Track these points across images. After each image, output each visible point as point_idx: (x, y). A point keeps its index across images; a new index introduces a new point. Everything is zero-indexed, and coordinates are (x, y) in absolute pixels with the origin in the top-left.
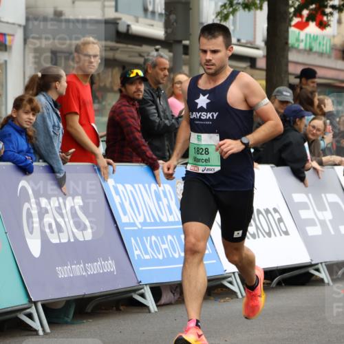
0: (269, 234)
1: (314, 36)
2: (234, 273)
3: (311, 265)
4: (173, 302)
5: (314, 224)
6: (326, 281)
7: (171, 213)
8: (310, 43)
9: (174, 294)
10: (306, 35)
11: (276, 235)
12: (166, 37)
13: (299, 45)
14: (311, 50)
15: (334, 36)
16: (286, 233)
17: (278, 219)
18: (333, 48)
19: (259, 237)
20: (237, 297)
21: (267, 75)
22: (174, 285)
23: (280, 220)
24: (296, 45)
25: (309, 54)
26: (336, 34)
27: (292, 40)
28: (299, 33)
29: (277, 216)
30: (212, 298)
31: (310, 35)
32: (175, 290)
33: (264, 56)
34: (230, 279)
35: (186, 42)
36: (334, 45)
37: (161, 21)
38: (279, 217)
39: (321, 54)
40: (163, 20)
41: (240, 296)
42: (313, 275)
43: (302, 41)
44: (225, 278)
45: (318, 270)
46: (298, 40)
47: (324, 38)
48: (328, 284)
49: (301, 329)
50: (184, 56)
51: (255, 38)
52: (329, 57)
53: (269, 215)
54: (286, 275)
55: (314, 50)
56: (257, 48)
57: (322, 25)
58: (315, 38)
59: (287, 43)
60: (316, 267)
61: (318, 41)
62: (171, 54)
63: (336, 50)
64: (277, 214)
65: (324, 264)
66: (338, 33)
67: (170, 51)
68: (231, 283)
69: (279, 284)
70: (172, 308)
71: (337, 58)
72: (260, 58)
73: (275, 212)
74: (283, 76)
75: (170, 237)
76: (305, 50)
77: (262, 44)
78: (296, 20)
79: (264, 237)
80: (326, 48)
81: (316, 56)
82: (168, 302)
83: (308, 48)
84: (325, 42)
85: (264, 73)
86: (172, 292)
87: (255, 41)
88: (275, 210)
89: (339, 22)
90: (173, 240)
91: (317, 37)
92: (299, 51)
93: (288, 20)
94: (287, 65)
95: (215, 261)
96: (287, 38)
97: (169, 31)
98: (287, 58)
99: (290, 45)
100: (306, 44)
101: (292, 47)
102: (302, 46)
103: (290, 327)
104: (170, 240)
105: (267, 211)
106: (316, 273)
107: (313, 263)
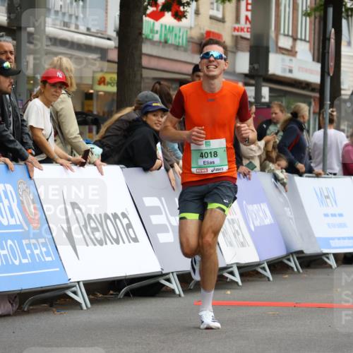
0: (117, 241)
1: (169, 27)
2: (78, 282)
3: (161, 275)
4: (11, 313)
5: (167, 231)
6: (177, 292)
7: (12, 216)
8: (165, 35)
9: (12, 304)
10: (162, 25)
11: (124, 242)
12: (8, 23)
13: (153, 37)
14: (166, 42)
15: (191, 28)
16: (136, 240)
17: (127, 225)
18: (190, 40)
19: (106, 244)
20: (82, 309)
21: (119, 68)
22: (13, 295)
23: (129, 226)
24: (150, 37)
25: (163, 47)
26: (193, 26)
27: (146, 31)
28: (154, 24)
29: (125, 221)
30: (54, 309)
31: (166, 26)
32: (13, 301)
33: (115, 47)
34: (74, 289)
35: (31, 29)
36: (191, 38)
37: (4, 6)
38: (128, 222)
39: (177, 47)
40: (6, 5)
41: (84, 307)
42: (164, 285)
43: (157, 32)
44: (68, 288)
45: (169, 280)
46: (152, 31)
47: (180, 29)
48: (180, 295)
49: (149, 344)
50: (28, 45)
51: (106, 27)
52: (185, 50)
53: (117, 220)
54: (135, 285)
55: (170, 42)
56: (109, 39)
57: (179, 16)
58: (171, 30)
59: (141, 34)
60: (167, 276)
61: (174, 33)
62: (15, 42)
63: (192, 42)
64: (126, 219)
65: (175, 274)
66: (195, 26)
67: (14, 39)
68: (75, 293)
69: (127, 295)
70: (10, 320)
71: (193, 52)
72: (111, 49)
73: (124, 218)
74: (136, 69)
75: (10, 242)
76: (160, 42)
77: (114, 35)
78: (150, 9)
79: (112, 243)
80: (182, 41)
81: (172, 49)
82: (6, 313)
83: (163, 40)
84: (181, 34)
85: (115, 66)
86: (10, 302)
87: (106, 31)
88: (124, 215)
89: (197, 13)
90: (13, 245)
91: (173, 28)
92: (153, 43)
93: (142, 9)
94: (141, 58)
95: (58, 269)
96: (141, 29)
97: (13, 16)
98: (141, 50)
99: (144, 36)
100: (161, 36)
101: (146, 38)
102: (157, 37)
103: (138, 341)
104: (11, 245)
105: (115, 216)
106: (167, 284)
107: (164, 272)
